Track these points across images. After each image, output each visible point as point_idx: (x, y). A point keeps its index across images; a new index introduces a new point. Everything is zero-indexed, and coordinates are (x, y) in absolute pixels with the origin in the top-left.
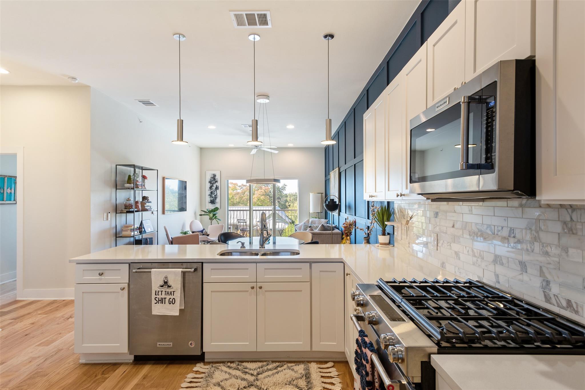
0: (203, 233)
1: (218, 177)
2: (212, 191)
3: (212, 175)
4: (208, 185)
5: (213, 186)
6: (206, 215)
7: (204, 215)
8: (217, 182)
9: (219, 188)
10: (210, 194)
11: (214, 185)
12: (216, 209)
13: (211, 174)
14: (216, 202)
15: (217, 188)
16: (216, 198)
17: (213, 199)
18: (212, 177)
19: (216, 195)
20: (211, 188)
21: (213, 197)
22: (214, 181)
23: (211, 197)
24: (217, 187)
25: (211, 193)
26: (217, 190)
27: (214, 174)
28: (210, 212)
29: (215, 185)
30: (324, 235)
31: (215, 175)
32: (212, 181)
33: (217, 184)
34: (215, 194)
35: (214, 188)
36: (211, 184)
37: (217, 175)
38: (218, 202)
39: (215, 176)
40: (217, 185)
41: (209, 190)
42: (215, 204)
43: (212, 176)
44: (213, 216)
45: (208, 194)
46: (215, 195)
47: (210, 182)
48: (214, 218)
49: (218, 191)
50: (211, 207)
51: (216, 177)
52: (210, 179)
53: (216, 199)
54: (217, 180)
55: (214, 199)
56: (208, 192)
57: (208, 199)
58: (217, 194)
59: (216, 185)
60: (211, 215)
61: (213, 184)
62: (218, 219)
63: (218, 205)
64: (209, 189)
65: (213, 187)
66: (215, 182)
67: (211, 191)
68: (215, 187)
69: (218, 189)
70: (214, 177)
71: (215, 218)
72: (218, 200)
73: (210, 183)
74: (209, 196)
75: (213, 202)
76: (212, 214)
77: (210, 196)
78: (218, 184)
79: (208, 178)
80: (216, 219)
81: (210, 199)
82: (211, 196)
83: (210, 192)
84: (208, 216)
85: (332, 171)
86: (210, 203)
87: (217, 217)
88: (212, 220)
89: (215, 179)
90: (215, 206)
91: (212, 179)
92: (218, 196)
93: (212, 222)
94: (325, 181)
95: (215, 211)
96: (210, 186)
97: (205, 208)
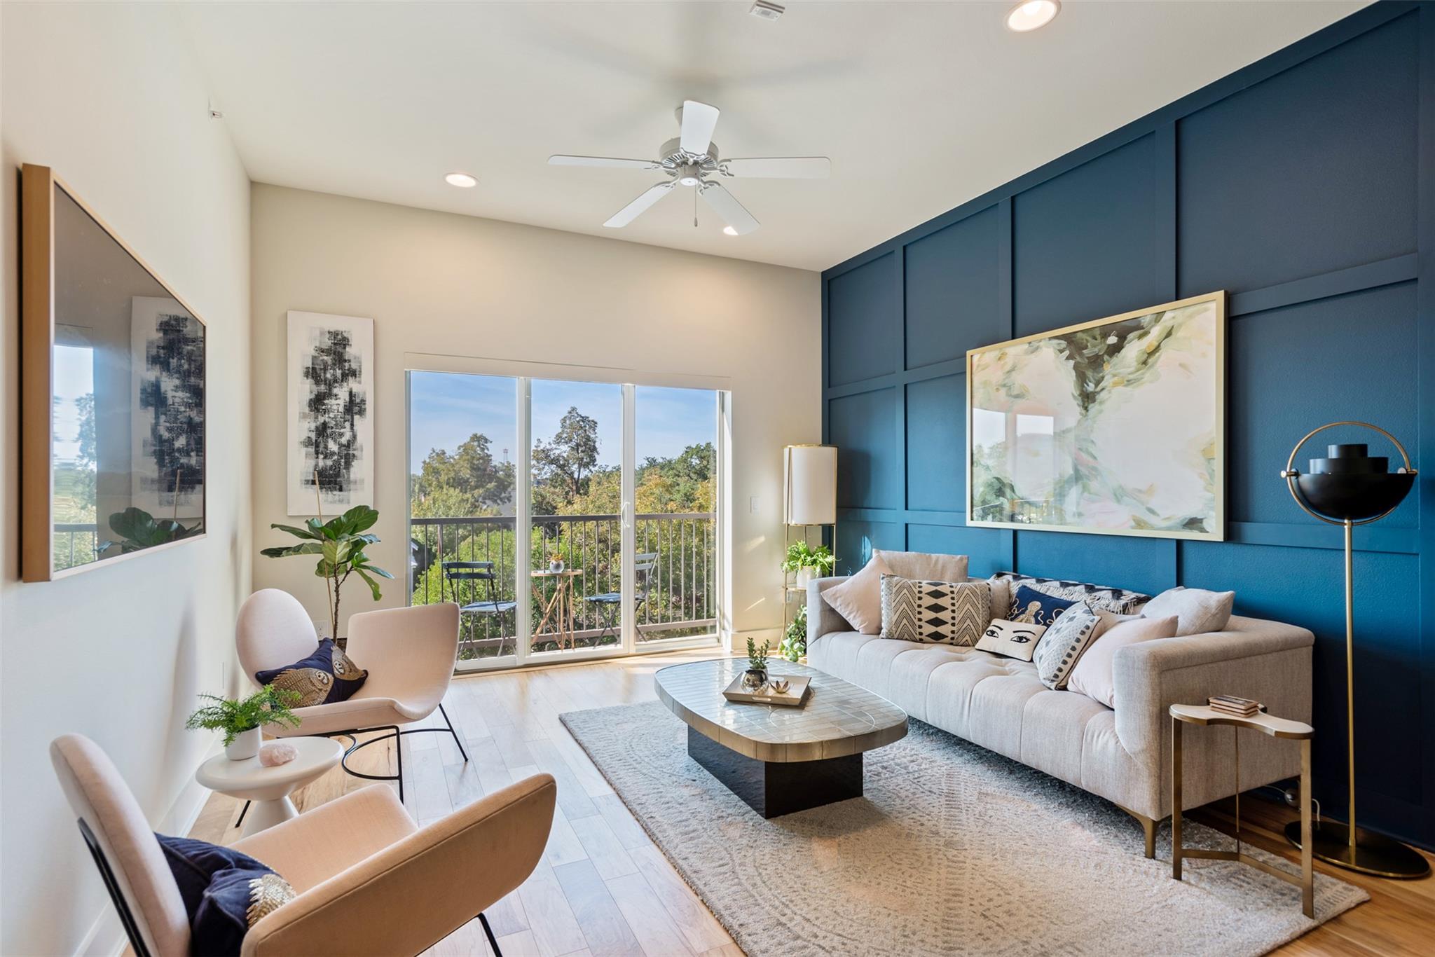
0: (332, 672)
1: (358, 351)
2: (325, 425)
3: (322, 334)
4: (302, 390)
5: (329, 394)
6: (307, 552)
7: (297, 550)
8: (353, 373)
9: (369, 407)
10: (313, 436)
11: (335, 391)
12: (363, 517)
13: (318, 333)
14: (349, 481)
15: (354, 407)
16: (348, 455)
17: (329, 463)
18: (325, 347)
19: (349, 445)
20: (317, 403)
21: (333, 454)
22: (339, 372)
23: (317, 453)
24: (358, 401)
25: (322, 430)
26: (356, 417)
27: (334, 335)
28: (334, 530)
29: (342, 393)
30: (1259, 658)
31: (345, 339)
32: (325, 370)
33: (352, 384)
34: (344, 440)
36: (317, 383)
37: (352, 342)
38: (362, 481)
39: (339, 343)
40: (354, 391)
41: (304, 416)
42: (341, 490)
43: (327, 343)
44: (350, 556)
45: (304, 435)
46: (341, 445)
47: (313, 373)
48: (349, 564)
49: (363, 426)
50: (332, 507)
51: (350, 352)
52: (314, 358)
53: (348, 465)
54: (354, 366)
55: (337, 463)
56: (301, 427)
57: (301, 463)
58: (354, 437)
59: (351, 393)
60: (342, 549)
61: (330, 384)
62: (376, 571)
63: (359, 496)
64: (307, 410)
65: (331, 402)
66: (345, 376)
67: (321, 419)
68: (341, 402)
69: (361, 412)
70: (340, 349)
71: (359, 566)
72: (361, 470)
73: (310, 381)
74: (304, 450)
75: (329, 480)
76: (346, 546)
77: (312, 450)
78: (362, 386)
79: (302, 350)
80: (365, 571)
81: (312, 462)
82: (317, 446)
83: (313, 426)
84: (321, 553)
85: (1014, 337)
86: (321, 488)
87: (365, 560)
88: (341, 578)
89: (345, 361)
90: (349, 503)
91: (326, 358)
92: (362, 451)
93: (337, 587)
94: (830, 401)
95: (356, 526)
96: (311, 392)
97: (289, 515)
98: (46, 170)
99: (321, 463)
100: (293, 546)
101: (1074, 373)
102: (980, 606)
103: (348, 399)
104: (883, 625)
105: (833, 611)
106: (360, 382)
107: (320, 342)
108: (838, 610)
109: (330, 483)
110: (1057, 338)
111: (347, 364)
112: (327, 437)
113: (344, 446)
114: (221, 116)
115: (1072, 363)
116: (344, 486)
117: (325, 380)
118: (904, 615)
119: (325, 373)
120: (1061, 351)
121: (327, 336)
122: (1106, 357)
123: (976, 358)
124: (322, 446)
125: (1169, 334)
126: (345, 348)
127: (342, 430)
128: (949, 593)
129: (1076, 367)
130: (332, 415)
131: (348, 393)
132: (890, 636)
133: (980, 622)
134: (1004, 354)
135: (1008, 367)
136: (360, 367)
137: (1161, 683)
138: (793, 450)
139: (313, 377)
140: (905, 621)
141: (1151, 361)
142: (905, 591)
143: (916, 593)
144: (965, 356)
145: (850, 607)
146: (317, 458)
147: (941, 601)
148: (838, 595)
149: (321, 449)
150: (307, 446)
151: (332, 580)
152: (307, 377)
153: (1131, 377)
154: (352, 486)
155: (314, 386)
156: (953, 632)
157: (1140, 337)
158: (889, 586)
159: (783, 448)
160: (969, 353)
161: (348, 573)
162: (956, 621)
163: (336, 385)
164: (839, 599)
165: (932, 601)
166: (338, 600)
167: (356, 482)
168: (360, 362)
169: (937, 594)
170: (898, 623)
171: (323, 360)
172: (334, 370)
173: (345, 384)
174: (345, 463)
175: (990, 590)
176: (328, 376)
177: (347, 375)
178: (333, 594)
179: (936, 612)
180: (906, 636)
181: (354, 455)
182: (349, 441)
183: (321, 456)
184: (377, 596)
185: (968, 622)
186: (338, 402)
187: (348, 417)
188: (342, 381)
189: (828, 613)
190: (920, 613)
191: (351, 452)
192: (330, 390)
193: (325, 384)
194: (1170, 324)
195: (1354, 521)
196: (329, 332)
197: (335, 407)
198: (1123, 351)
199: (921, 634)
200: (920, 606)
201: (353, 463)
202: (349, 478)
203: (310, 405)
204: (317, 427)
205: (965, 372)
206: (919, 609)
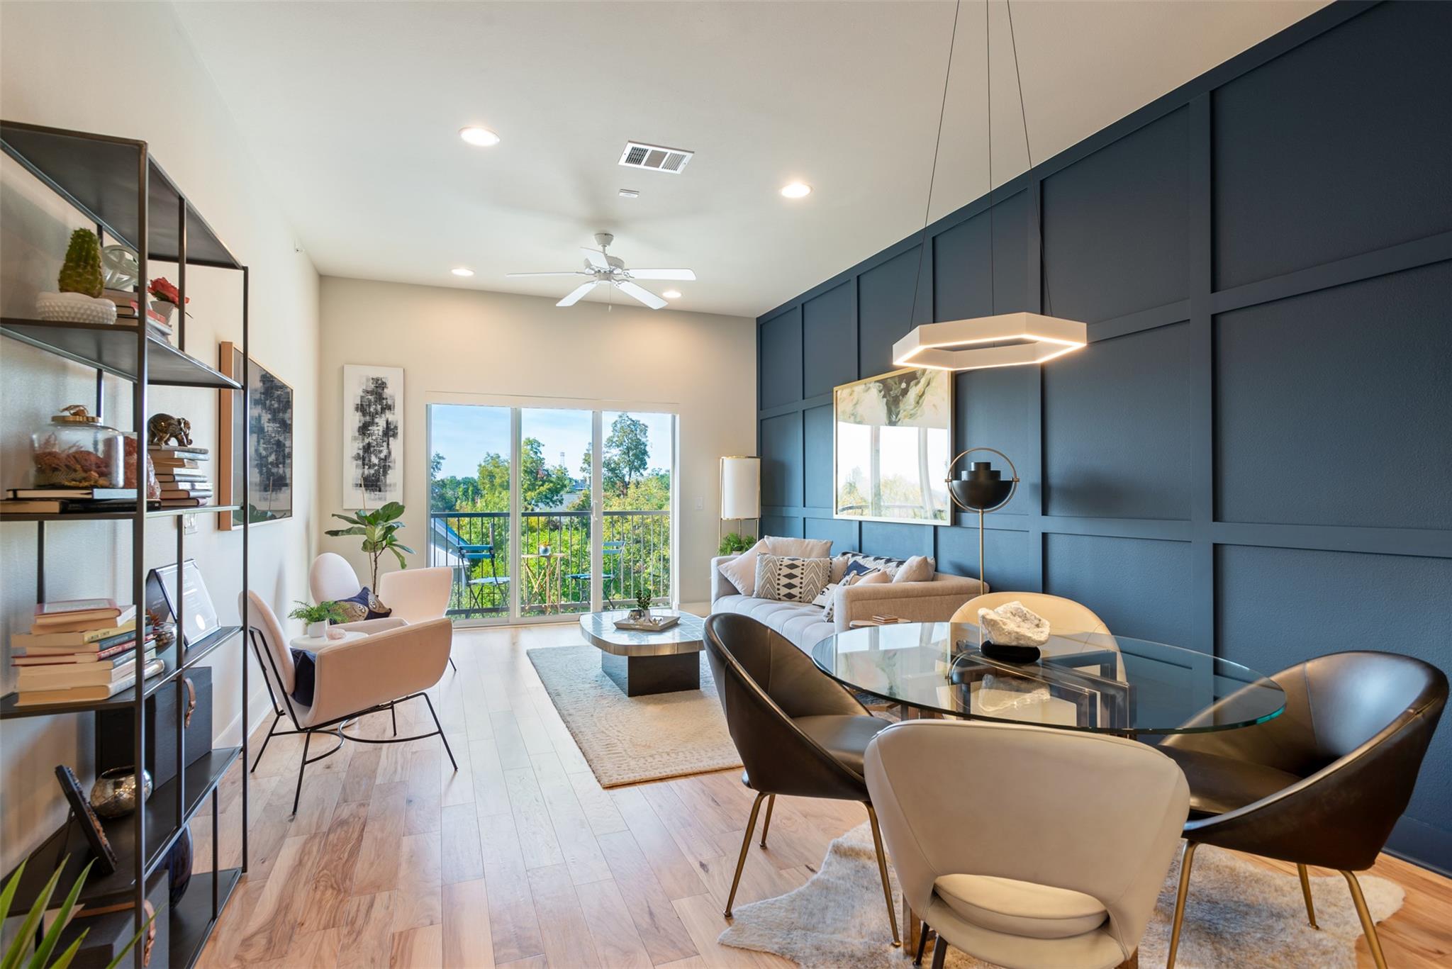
0: (368, 605)
1: (393, 391)
2: (369, 444)
3: (368, 380)
4: (353, 420)
5: (372, 423)
6: (355, 533)
7: (349, 531)
8: (389, 407)
9: (400, 431)
10: (361, 452)
11: (376, 420)
12: (394, 510)
13: (364, 380)
14: (386, 485)
15: (390, 431)
16: (385, 466)
17: (372, 471)
18: (369, 389)
19: (386, 459)
20: (364, 429)
21: (375, 465)
22: (379, 407)
23: (364, 464)
24: (392, 427)
25: (367, 448)
26: (391, 439)
27: (376, 380)
28: (374, 518)
29: (381, 422)
31: (383, 383)
32: (369, 406)
33: (389, 415)
34: (382, 456)
35: (378, 430)
36: (364, 415)
37: (388, 385)
38: (395, 485)
39: (380, 385)
40: (390, 420)
41: (355, 439)
42: (380, 491)
43: (371, 386)
44: (385, 537)
45: (355, 452)
46: (380, 459)
47: (361, 408)
48: (384, 543)
49: (396, 445)
50: (372, 503)
51: (387, 392)
52: (362, 397)
53: (385, 473)
54: (390, 402)
55: (378, 471)
56: (353, 447)
57: (353, 472)
58: (390, 453)
59: (387, 422)
60: (378, 532)
61: (373, 416)
62: (403, 548)
64: (357, 434)
65: (373, 428)
66: (383, 410)
67: (367, 441)
68: (381, 429)
69: (395, 435)
70: (380, 391)
71: (390, 544)
72: (394, 477)
73: (359, 414)
74: (355, 462)
75: (372, 484)
76: (382, 530)
77: (360, 462)
78: (395, 417)
79: (354, 392)
80: (395, 548)
81: (360, 471)
82: (364, 460)
83: (361, 446)
84: (365, 534)
85: (859, 379)
86: (366, 490)
87: (395, 540)
88: (378, 553)
89: (384, 399)
90: (385, 500)
91: (370, 397)
92: (395, 462)
93: (376, 558)
94: (761, 420)
95: (389, 516)
96: (360, 422)
97: (345, 508)
98: (231, 343)
99: (366, 472)
100: (344, 529)
101: (886, 407)
102: (821, 575)
103: (385, 426)
104: (755, 589)
105: (726, 579)
106: (393, 414)
107: (367, 387)
108: (729, 579)
109: (372, 486)
110: (878, 381)
111: (384, 401)
112: (371, 453)
113: (382, 459)
114: (302, 251)
115: (885, 399)
116: (382, 488)
117: (370, 413)
118: (769, 581)
119: (369, 408)
120: (880, 391)
121: (371, 381)
122: (901, 397)
123: (839, 393)
124: (367, 459)
125: (928, 384)
126: (383, 390)
127: (381, 448)
128: (800, 565)
129: (887, 404)
130: (374, 438)
131: (385, 422)
132: (758, 597)
133: (819, 586)
134: (853, 391)
135: (855, 401)
136: (394, 403)
137: (851, 608)
138: (725, 461)
139: (361, 411)
140: (768, 585)
141: (921, 401)
142: (771, 564)
143: (778, 564)
144: (833, 391)
145: (736, 576)
146: (364, 468)
147: (794, 572)
148: (729, 568)
149: (366, 462)
150: (357, 460)
151: (373, 554)
152: (357, 411)
153: (912, 412)
154: (388, 488)
155: (362, 417)
156: (800, 593)
157: (916, 384)
158: (761, 559)
159: (719, 458)
160: (835, 389)
161: (383, 549)
162: (803, 585)
163: (377, 416)
164: (729, 571)
165: (789, 571)
166: (376, 568)
167: (390, 485)
168: (394, 400)
169: (792, 566)
170: (763, 587)
171: (368, 399)
172: (376, 405)
173: (383, 415)
174: (383, 472)
175: (831, 563)
176: (372, 410)
177: (385, 409)
178: (373, 563)
179: (790, 579)
180: (769, 596)
181: (389, 466)
182: (386, 456)
183: (367, 467)
184: (403, 566)
185: (811, 586)
186: (378, 428)
187: (386, 439)
188: (381, 413)
189: (723, 581)
190: (779, 579)
191: (387, 464)
192: (373, 419)
193: (370, 416)
194: (929, 377)
195: (984, 510)
196: (373, 379)
197: (376, 432)
198: (909, 393)
199: (779, 594)
200: (779, 575)
201: (389, 472)
202: (386, 482)
203: (359, 431)
204: (364, 447)
205: (833, 403)
206: (779, 577)
